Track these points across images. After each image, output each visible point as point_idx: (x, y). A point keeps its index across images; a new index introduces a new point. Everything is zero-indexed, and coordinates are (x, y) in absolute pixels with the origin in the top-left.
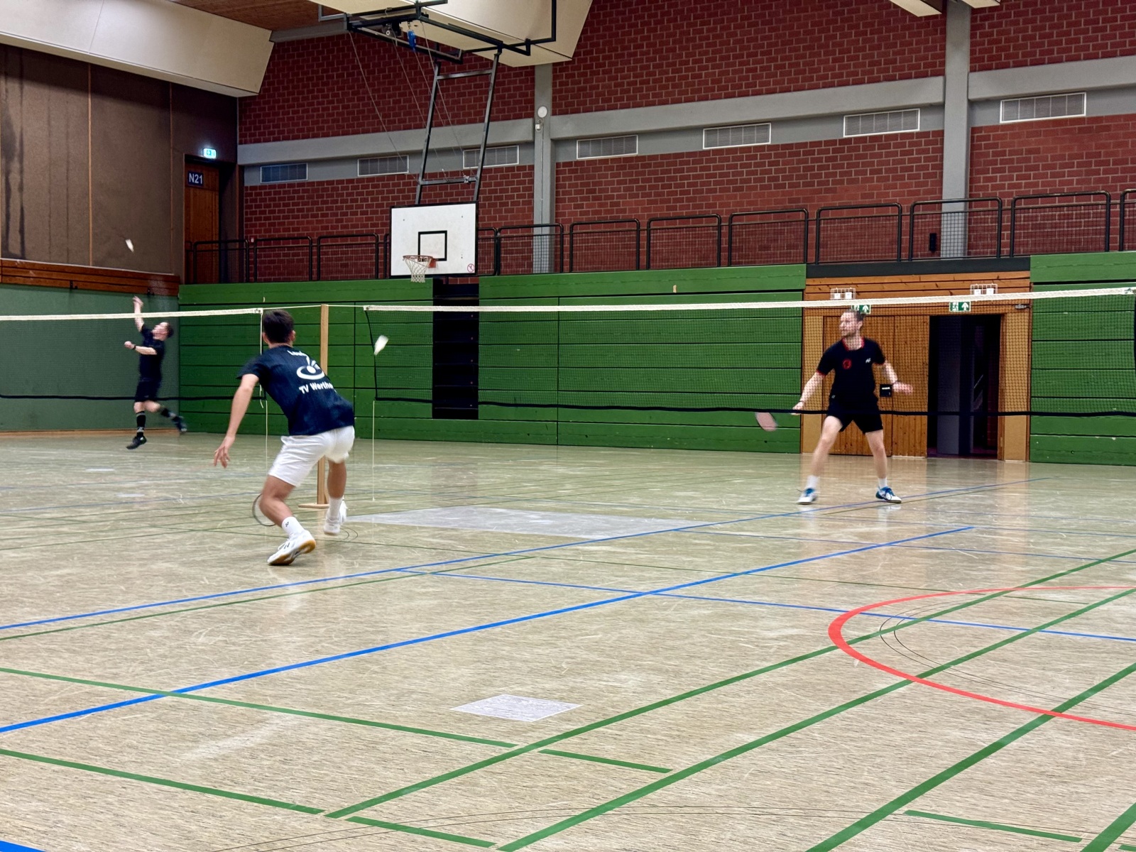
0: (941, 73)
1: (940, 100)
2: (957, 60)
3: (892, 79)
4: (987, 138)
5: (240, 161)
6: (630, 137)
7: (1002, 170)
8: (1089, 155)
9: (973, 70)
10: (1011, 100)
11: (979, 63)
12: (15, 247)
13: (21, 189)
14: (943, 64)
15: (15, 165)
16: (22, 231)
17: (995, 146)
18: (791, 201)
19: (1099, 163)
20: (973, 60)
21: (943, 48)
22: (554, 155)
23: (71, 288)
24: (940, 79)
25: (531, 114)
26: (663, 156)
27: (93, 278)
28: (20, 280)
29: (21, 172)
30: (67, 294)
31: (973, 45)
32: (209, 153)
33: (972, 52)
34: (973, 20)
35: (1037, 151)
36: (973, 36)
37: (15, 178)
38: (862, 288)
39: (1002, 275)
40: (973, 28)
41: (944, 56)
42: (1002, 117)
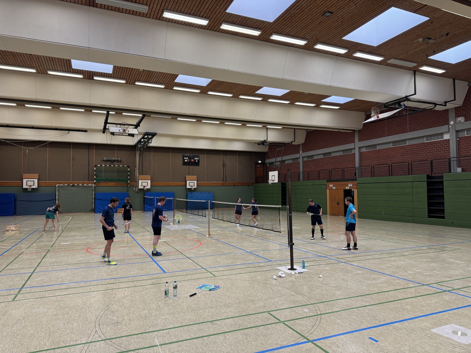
0: (354, 142)
1: (354, 147)
2: (357, 140)
3: (347, 144)
4: (363, 154)
5: (266, 162)
6: (313, 156)
7: (365, 160)
8: (378, 157)
9: (359, 141)
10: (366, 147)
11: (360, 140)
12: (225, 180)
13: (226, 171)
14: (355, 140)
15: (225, 168)
16: (226, 178)
17: (364, 155)
18: (335, 167)
19: (380, 158)
20: (359, 140)
21: (354, 137)
22: (303, 159)
23: (234, 186)
24: (354, 143)
25: (300, 153)
26: (317, 159)
27: (238, 184)
28: (225, 185)
29: (226, 169)
30: (233, 186)
31: (359, 136)
32: (260, 162)
33: (359, 138)
34: (359, 132)
35: (370, 156)
36: (359, 135)
37: (225, 170)
38: (334, 184)
39: (353, 182)
40: (359, 133)
41: (354, 139)
42: (364, 150)
